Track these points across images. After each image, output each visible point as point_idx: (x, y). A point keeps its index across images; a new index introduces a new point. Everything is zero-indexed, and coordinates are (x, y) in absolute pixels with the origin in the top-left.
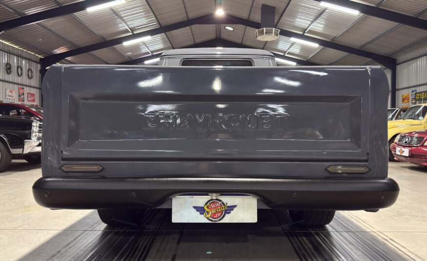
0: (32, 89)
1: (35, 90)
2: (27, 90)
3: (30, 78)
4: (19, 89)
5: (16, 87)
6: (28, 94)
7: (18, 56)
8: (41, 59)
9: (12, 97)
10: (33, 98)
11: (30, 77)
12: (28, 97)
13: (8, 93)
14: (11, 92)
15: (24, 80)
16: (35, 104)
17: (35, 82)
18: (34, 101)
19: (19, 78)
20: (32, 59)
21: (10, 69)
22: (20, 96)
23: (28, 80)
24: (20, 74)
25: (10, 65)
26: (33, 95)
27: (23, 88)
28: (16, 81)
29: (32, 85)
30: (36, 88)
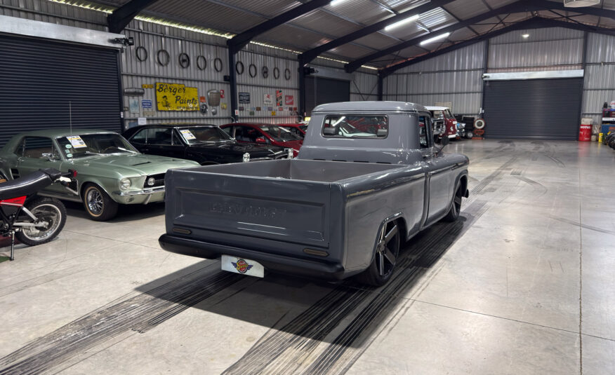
0: (290, 91)
1: (294, 91)
2: (285, 93)
3: (287, 79)
4: (277, 92)
5: (274, 91)
6: (286, 96)
7: (275, 56)
8: (299, 55)
9: (270, 102)
10: (291, 101)
11: (287, 77)
12: (286, 100)
13: (266, 99)
14: (268, 97)
15: (282, 82)
16: (294, 106)
17: (294, 82)
18: (292, 103)
19: (277, 80)
20: (289, 57)
21: (266, 72)
22: (277, 100)
23: (285, 81)
24: (277, 76)
25: (267, 68)
26: (291, 97)
27: (280, 91)
28: (273, 85)
29: (290, 86)
30: (295, 89)
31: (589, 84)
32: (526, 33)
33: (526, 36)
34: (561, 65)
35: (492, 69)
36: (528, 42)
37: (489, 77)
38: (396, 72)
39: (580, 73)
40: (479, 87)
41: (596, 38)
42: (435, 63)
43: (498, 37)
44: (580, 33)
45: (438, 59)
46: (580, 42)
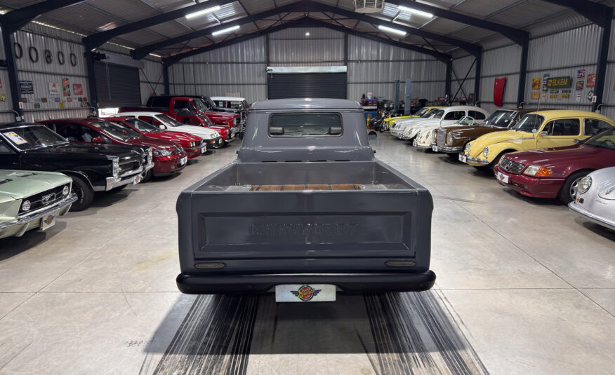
0: (77, 79)
1: (81, 79)
2: (72, 81)
3: (74, 65)
4: (63, 80)
5: (59, 78)
6: (74, 85)
7: (57, 38)
8: (84, 39)
9: (57, 91)
10: (79, 90)
11: (74, 63)
12: (74, 89)
13: (51, 88)
14: (54, 86)
15: (67, 68)
16: (83, 96)
17: (80, 69)
18: (81, 93)
19: (62, 66)
20: (74, 39)
21: (49, 57)
22: (64, 89)
23: (71, 68)
24: (61, 61)
25: (49, 52)
26: (79, 86)
27: (67, 79)
28: (58, 71)
29: (77, 73)
30: (83, 76)
31: (351, 79)
32: (307, 32)
33: (308, 34)
34: (329, 62)
35: (273, 62)
36: (310, 39)
37: (272, 70)
38: (181, 61)
39: (343, 69)
40: (263, 80)
41: (353, 40)
42: (221, 54)
43: (277, 33)
44: (341, 34)
45: (222, 50)
46: (341, 42)
